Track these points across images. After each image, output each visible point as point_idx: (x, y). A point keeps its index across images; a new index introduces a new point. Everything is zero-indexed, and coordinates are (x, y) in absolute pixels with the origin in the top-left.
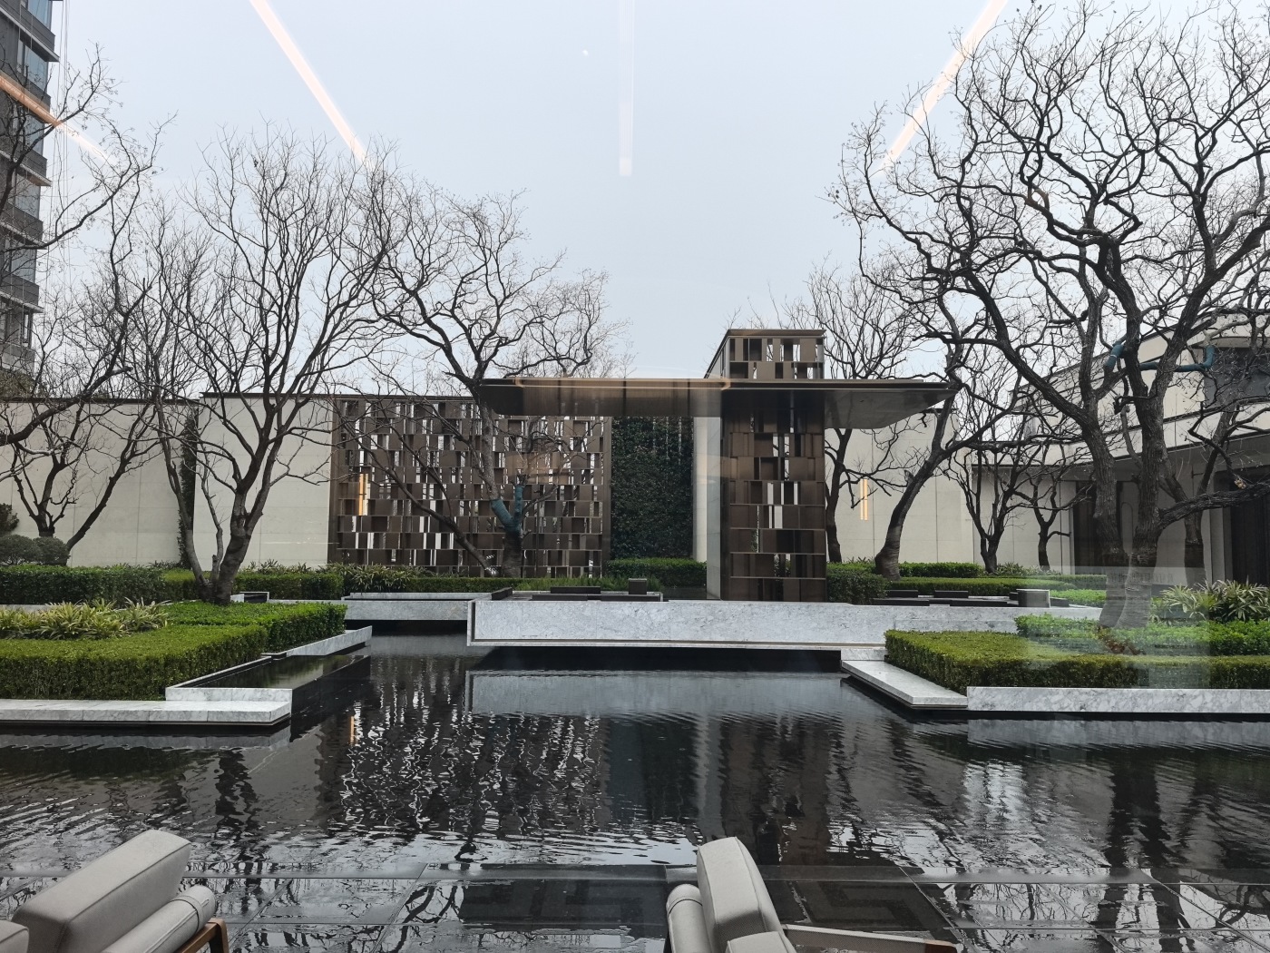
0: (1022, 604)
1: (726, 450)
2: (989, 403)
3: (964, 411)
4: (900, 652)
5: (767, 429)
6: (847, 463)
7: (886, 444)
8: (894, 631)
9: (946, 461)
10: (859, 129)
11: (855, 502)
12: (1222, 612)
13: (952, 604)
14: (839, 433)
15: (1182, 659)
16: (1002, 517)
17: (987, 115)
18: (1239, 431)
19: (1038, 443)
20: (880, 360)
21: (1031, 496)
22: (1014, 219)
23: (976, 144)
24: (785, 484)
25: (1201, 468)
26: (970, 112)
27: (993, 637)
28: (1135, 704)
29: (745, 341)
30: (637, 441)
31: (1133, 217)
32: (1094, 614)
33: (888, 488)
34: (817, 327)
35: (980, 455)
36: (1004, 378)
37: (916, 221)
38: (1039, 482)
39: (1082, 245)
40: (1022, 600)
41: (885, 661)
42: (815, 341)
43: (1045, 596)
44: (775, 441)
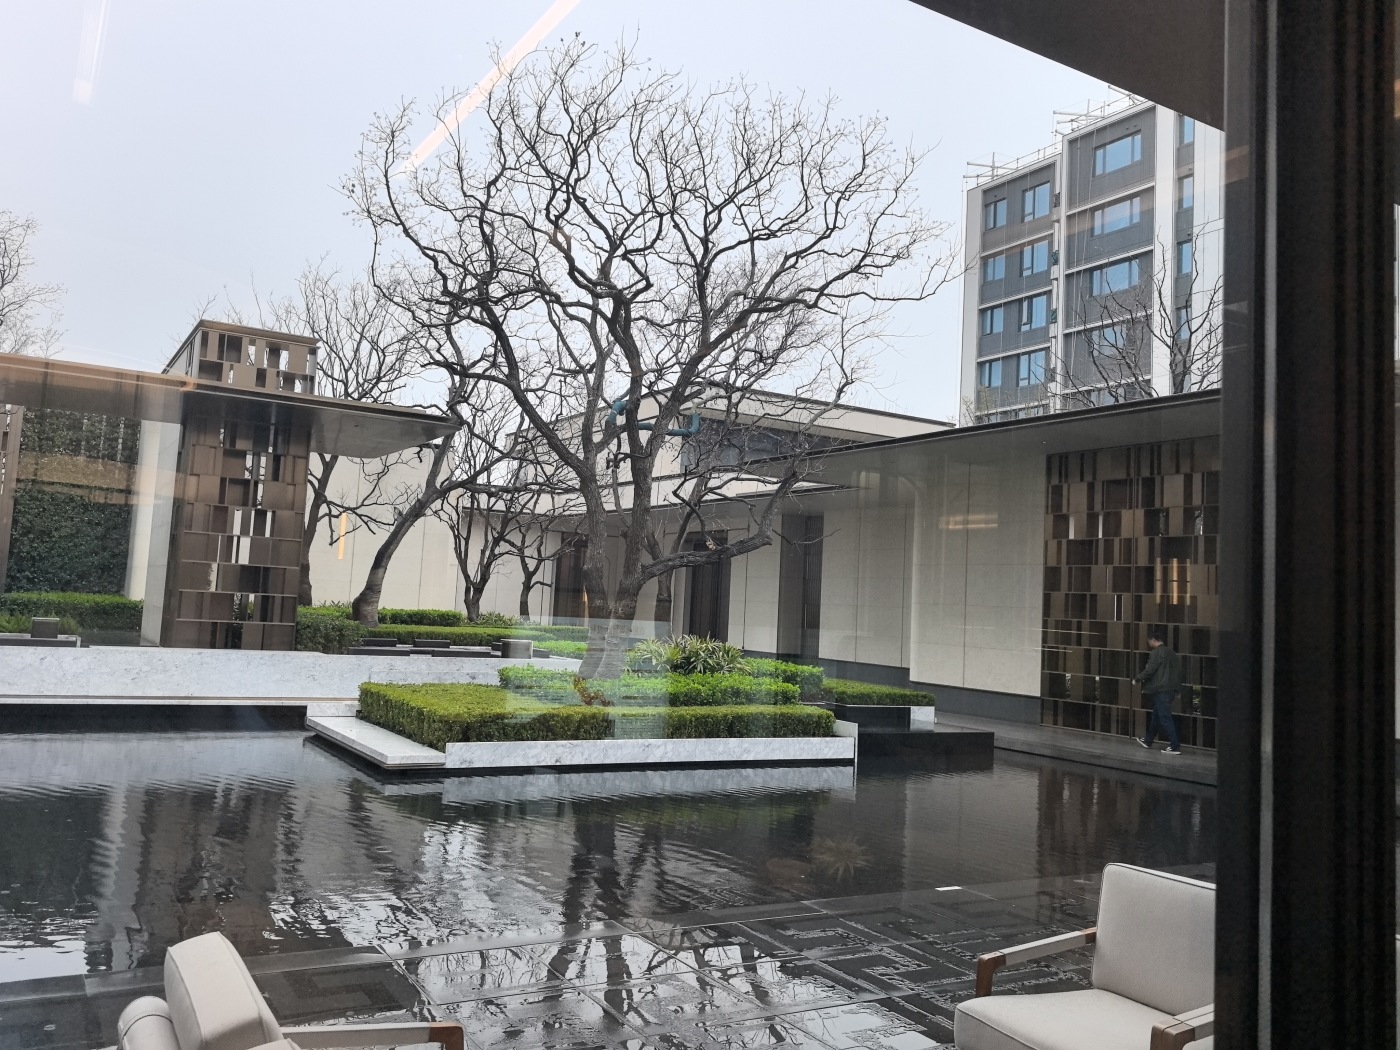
0: (505, 655)
1: (184, 464)
2: (487, 443)
3: (461, 450)
4: (375, 708)
5: (240, 445)
6: (330, 493)
7: (375, 477)
8: (369, 683)
9: (439, 502)
10: (382, 120)
11: (335, 539)
12: (684, 666)
13: (434, 654)
14: (322, 458)
15: (651, 710)
16: (489, 564)
17: (518, 140)
18: (710, 497)
19: (531, 490)
20: (377, 383)
21: (519, 544)
22: (533, 256)
23: (504, 168)
24: (257, 511)
25: (677, 528)
26: (500, 133)
27: (475, 689)
28: (605, 756)
29: (222, 337)
30: (58, 441)
31: (645, 277)
32: (574, 666)
33: (372, 525)
34: (307, 333)
35: (473, 497)
36: (506, 418)
37: (435, 238)
38: (527, 530)
39: (596, 296)
40: (505, 649)
41: (357, 717)
42: (307, 350)
43: (527, 647)
44: (249, 461)
